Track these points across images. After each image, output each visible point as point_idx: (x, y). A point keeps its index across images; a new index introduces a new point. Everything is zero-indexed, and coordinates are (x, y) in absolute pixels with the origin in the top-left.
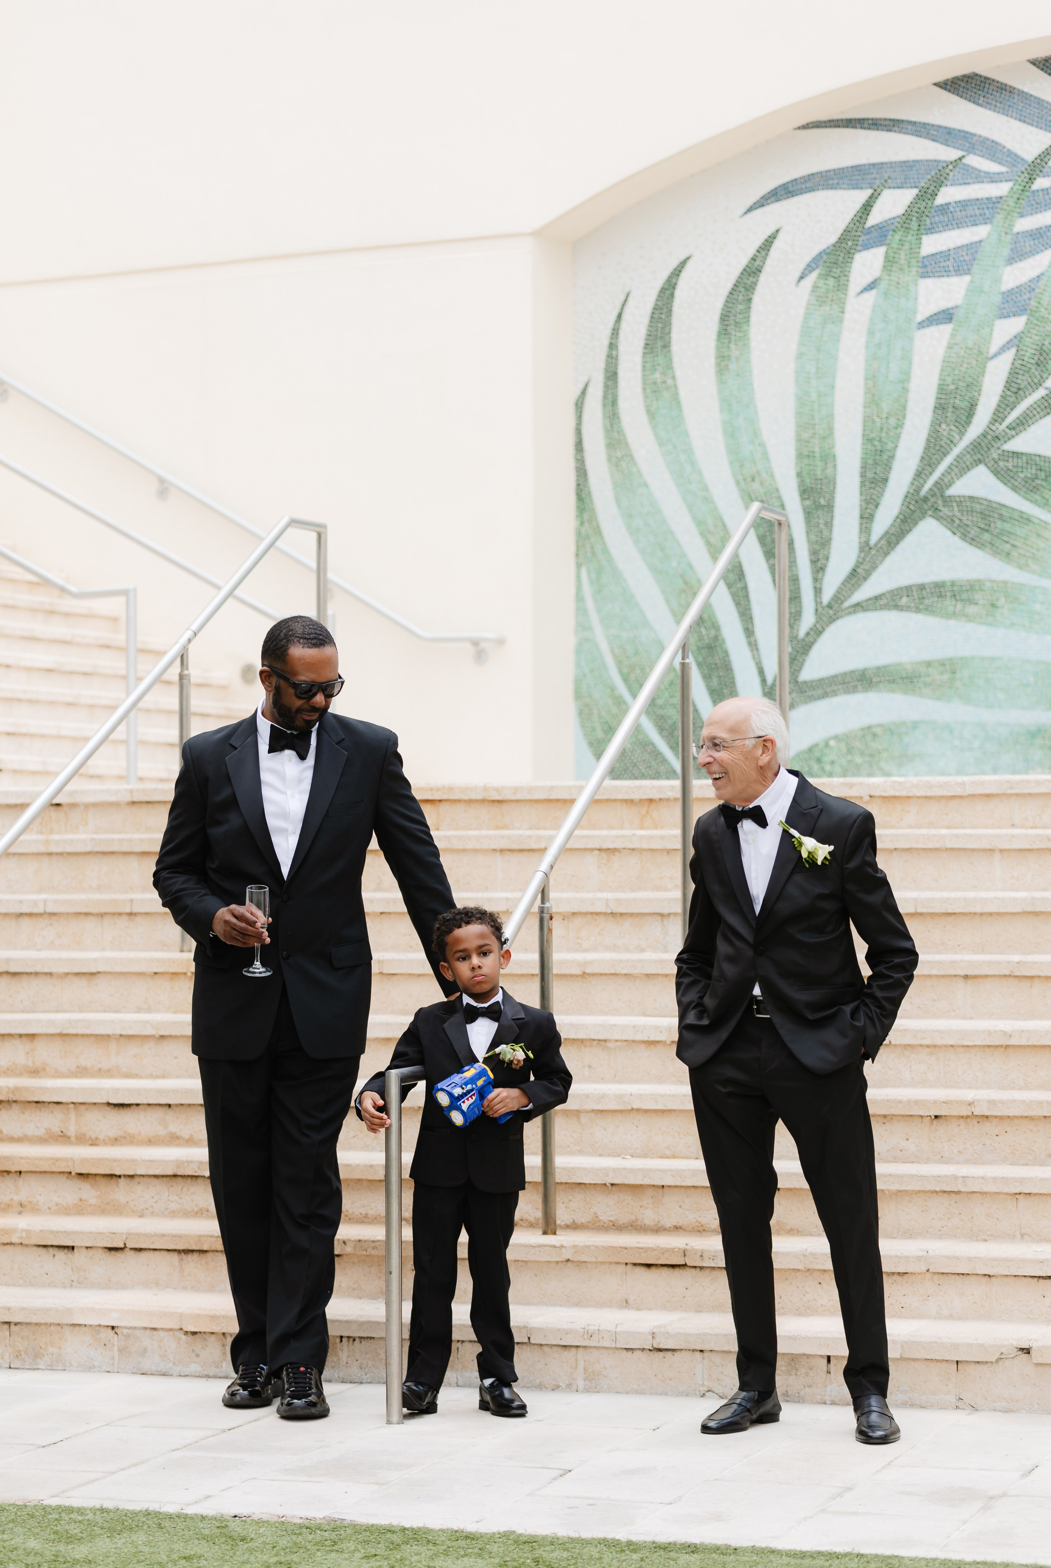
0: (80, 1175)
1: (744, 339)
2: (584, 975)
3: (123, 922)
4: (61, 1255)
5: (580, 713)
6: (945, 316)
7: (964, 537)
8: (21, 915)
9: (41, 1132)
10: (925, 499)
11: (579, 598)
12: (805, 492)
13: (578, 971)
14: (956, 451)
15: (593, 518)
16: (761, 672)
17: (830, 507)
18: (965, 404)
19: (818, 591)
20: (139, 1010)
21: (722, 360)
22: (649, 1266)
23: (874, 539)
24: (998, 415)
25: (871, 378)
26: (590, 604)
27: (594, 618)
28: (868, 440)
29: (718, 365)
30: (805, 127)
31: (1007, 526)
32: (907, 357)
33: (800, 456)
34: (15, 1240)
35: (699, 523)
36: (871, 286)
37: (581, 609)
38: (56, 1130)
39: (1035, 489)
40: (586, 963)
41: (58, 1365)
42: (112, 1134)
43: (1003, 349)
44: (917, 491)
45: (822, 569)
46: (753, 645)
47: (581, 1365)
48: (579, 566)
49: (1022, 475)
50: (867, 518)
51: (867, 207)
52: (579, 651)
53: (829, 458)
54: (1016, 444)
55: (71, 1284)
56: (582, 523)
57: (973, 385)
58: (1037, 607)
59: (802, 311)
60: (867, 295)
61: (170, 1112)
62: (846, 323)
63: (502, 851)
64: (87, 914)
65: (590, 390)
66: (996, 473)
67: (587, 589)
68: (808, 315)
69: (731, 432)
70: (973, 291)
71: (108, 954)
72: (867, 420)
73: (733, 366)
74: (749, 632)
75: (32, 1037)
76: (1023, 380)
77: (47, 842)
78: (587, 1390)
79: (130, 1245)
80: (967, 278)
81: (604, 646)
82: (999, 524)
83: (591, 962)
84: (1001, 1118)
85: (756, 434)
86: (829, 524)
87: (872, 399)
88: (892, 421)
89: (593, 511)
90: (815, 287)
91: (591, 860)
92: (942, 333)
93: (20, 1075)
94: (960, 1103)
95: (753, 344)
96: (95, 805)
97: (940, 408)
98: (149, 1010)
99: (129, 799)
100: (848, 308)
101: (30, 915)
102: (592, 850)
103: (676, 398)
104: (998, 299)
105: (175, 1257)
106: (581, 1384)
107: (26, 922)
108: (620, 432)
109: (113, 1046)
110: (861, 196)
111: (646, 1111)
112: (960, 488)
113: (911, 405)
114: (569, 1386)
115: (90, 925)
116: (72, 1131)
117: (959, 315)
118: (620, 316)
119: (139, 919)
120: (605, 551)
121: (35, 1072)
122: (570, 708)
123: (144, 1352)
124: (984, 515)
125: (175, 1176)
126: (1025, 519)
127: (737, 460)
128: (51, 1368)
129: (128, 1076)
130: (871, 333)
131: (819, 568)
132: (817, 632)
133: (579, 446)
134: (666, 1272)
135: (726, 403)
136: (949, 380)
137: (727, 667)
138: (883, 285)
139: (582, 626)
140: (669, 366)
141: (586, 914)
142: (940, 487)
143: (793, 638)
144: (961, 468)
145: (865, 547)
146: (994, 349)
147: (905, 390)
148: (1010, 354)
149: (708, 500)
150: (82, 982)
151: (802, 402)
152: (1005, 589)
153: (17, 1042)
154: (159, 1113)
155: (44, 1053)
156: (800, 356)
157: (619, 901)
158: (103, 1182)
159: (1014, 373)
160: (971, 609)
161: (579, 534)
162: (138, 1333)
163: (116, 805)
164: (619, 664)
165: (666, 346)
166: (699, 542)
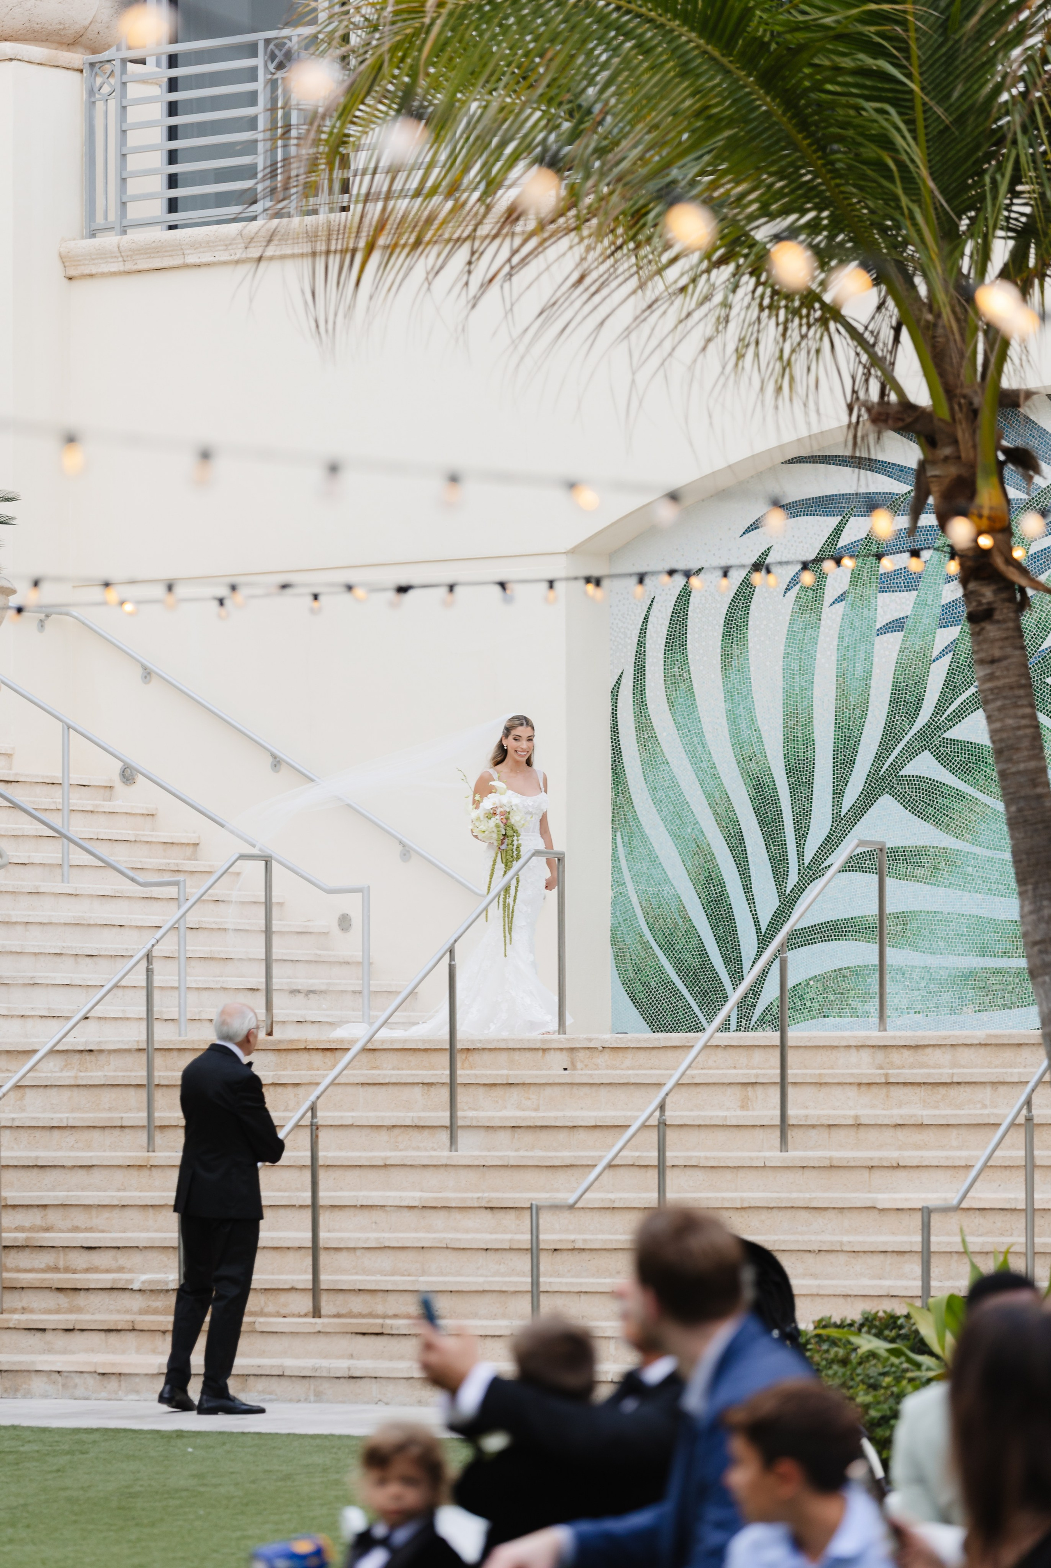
0: (58, 1289)
1: (744, 638)
2: (386, 1166)
3: (117, 1132)
4: (39, 1335)
5: (616, 957)
6: (897, 625)
7: (913, 811)
8: (53, 1127)
9: (42, 1266)
10: (883, 779)
11: (615, 858)
12: (790, 772)
13: (381, 1163)
14: (907, 738)
15: (626, 790)
16: (757, 923)
17: (810, 784)
18: (913, 699)
19: (800, 855)
20: (119, 1190)
21: (727, 657)
22: (364, 1334)
23: (844, 811)
24: (939, 709)
25: (841, 676)
26: (623, 863)
27: (627, 876)
28: (838, 727)
29: (723, 661)
30: (791, 461)
31: (946, 802)
32: (869, 658)
33: (786, 740)
34: (11, 1325)
35: (709, 796)
36: (841, 598)
37: (616, 869)
38: (52, 1264)
39: (968, 771)
40: (387, 1158)
41: (28, 1395)
42: (85, 1266)
43: (943, 653)
44: (877, 771)
45: (805, 836)
46: (751, 901)
47: (312, 1387)
48: (614, 830)
49: (958, 759)
50: (838, 794)
51: (838, 531)
52: (614, 904)
53: (809, 743)
54: (953, 734)
55: (44, 1352)
56: (617, 795)
57: (921, 683)
58: (970, 870)
59: (788, 618)
60: (837, 606)
61: (119, 1252)
62: (822, 628)
63: (362, 1084)
64: (94, 1127)
65: (624, 680)
66: (938, 757)
67: (621, 851)
68: (792, 622)
69: (733, 718)
70: (919, 604)
71: (107, 1154)
72: (838, 711)
73: (734, 663)
74: (747, 889)
75: (45, 1206)
76: (958, 679)
77: (76, 1077)
78: (315, 1402)
79: (77, 1327)
80: (915, 593)
81: (634, 900)
82: (940, 800)
83: (390, 1157)
84: (591, 1250)
85: (753, 720)
86: (809, 798)
87: (842, 694)
88: (858, 712)
89: (626, 783)
90: (798, 598)
91: (418, 1090)
92: (895, 639)
93: (38, 1231)
94: (567, 1241)
95: (750, 645)
96: (115, 1051)
97: (894, 702)
98: (124, 1190)
99: (136, 1047)
100: (823, 616)
101: (59, 1127)
102: (418, 1084)
103: (690, 689)
104: (939, 610)
105: (103, 1334)
106: (312, 1398)
107: (56, 1133)
108: (647, 717)
109: (94, 1212)
110: (833, 522)
111: (394, 1248)
112: (910, 769)
113: (872, 699)
114: (306, 1400)
115: (96, 1134)
116: (61, 1264)
117: (909, 623)
118: (646, 618)
119: (127, 1131)
120: (636, 818)
121: (47, 1230)
122: (608, 952)
123: (76, 1386)
124: (929, 793)
125: (112, 1289)
126: (960, 796)
127: (738, 743)
128: (24, 1397)
129: (103, 1231)
130: (841, 638)
131: (801, 836)
132: (800, 888)
133: (615, 729)
134: (373, 1338)
135: (729, 695)
136: (901, 679)
137: (731, 919)
138: (850, 598)
139: (618, 883)
140: (685, 662)
141: (401, 1126)
142: (896, 767)
143: (781, 894)
144: (911, 753)
145: (837, 818)
146: (935, 653)
147: (868, 686)
148: (948, 658)
149: (716, 776)
150: (82, 1173)
151: (788, 694)
152: (943, 853)
153: (36, 1210)
154: (112, 1253)
155: (53, 1217)
156: (787, 655)
157: (420, 1118)
158: (71, 1293)
159: (951, 673)
160: (919, 872)
161: (614, 804)
162: (73, 1375)
163: (128, 1051)
164: (646, 914)
165: (683, 645)
166: (709, 812)
